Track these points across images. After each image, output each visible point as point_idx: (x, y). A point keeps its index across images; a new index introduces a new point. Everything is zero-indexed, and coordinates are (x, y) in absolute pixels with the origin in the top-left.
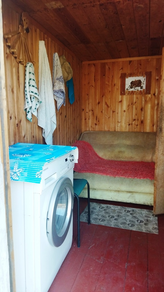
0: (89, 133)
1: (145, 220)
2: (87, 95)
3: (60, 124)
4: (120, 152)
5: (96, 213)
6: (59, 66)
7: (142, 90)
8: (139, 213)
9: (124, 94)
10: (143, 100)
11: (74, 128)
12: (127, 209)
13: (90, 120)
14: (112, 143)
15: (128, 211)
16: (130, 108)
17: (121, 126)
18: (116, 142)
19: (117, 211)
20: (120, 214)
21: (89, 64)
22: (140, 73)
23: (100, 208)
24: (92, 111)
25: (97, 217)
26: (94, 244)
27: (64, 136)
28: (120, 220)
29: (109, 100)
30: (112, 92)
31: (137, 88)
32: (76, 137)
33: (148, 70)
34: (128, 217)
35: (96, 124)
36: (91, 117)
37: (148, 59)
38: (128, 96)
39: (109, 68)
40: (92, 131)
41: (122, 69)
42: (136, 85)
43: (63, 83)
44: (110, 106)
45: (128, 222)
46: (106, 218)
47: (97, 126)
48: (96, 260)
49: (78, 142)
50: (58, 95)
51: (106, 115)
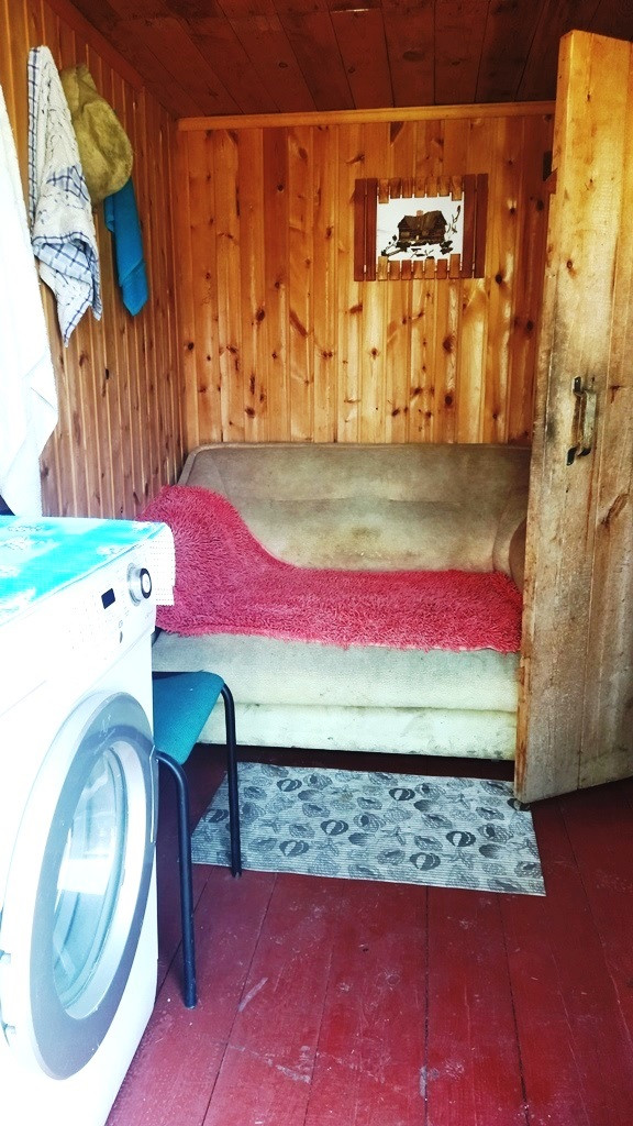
0: (224, 453)
1: (480, 829)
2: (208, 276)
3: (79, 407)
4: (361, 533)
5: (268, 816)
6: (59, 112)
7: (447, 256)
8: (452, 797)
9: (372, 276)
10: (454, 302)
11: (153, 427)
12: (401, 784)
13: (224, 394)
14: (326, 496)
15: (407, 794)
16: (399, 338)
17: (361, 419)
18: (341, 491)
19: (356, 795)
20: (372, 811)
21: (209, 133)
22: (438, 183)
23: (284, 787)
24: (233, 351)
25: (269, 832)
26: (264, 981)
27: (103, 468)
28: (377, 841)
29: (304, 302)
30: (316, 265)
31: (427, 247)
32: (163, 471)
33: (473, 170)
34: (408, 822)
35: (251, 412)
36: (227, 381)
37: (472, 119)
38: (390, 284)
39: (302, 153)
40: (234, 442)
41: (360, 158)
42: (425, 233)
43: (84, 204)
44: (312, 330)
45: (410, 849)
46: (312, 835)
47: (255, 420)
48: (280, 1068)
49: (172, 495)
50: (62, 263)
51: (296, 372)
